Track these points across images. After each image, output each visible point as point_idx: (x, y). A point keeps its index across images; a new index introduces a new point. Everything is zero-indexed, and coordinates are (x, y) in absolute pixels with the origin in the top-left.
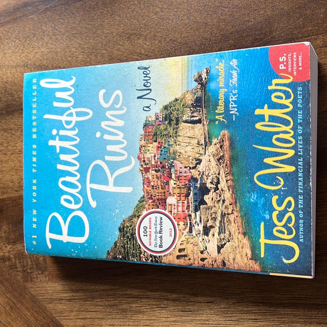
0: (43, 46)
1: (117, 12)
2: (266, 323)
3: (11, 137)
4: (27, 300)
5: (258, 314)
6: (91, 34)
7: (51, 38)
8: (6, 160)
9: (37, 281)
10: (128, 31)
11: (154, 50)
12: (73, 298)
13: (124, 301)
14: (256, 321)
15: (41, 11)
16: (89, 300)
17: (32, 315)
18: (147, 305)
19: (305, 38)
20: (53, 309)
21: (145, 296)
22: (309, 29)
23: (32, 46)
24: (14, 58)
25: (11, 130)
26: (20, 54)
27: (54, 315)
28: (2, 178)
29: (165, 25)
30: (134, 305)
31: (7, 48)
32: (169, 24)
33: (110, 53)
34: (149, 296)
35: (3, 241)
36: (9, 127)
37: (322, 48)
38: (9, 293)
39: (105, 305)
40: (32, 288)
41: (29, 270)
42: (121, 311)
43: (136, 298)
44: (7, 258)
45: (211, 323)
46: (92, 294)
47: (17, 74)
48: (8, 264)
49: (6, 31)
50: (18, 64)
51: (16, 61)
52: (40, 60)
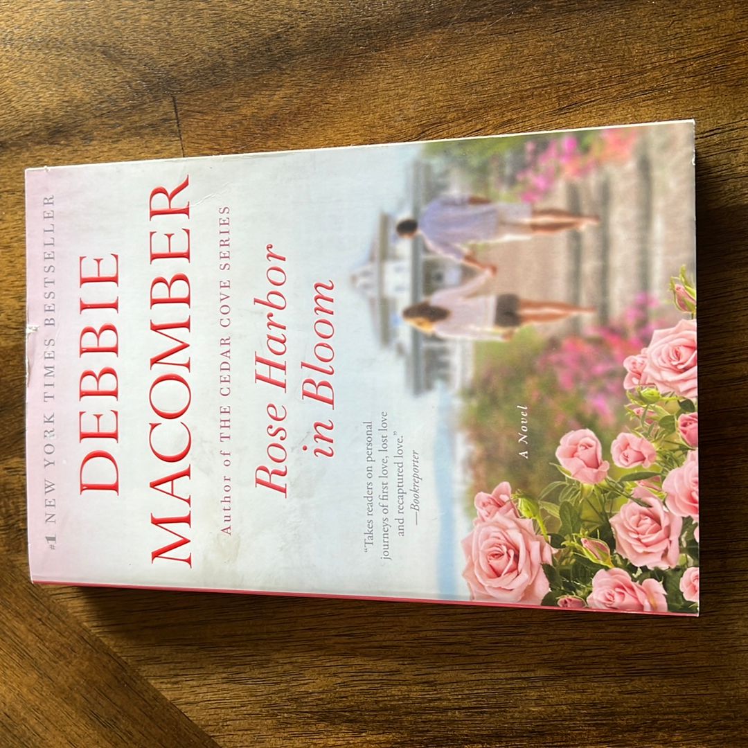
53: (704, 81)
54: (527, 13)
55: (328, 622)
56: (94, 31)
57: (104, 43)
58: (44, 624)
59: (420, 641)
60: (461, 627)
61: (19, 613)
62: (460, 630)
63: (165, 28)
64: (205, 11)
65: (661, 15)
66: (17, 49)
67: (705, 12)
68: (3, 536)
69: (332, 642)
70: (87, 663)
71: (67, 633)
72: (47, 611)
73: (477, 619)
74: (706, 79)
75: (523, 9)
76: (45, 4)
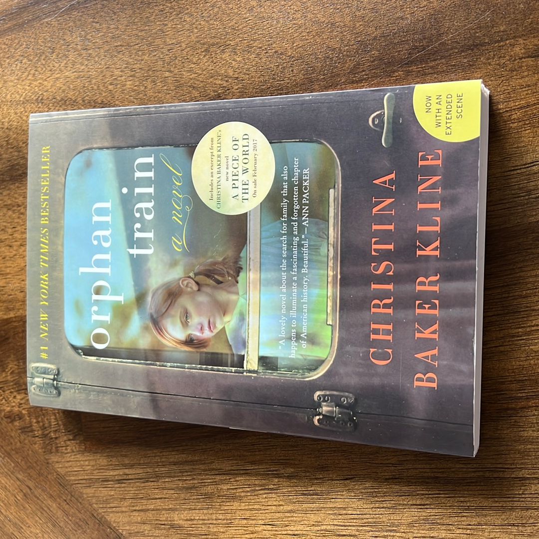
0: (67, 67)
1: (188, 9)
2: (440, 510)
3: (19, 218)
4: (50, 482)
5: (427, 496)
6: (145, 46)
7: (80, 55)
8: (12, 256)
9: (66, 452)
10: (206, 40)
11: (248, 70)
12: (125, 477)
13: (209, 481)
14: (423, 507)
15: (63, 11)
16: (152, 480)
17: (60, 507)
18: (245, 486)
19: (495, 43)
20: (93, 497)
21: (242, 472)
22: (502, 29)
23: (49, 68)
24: (20, 89)
25: (19, 206)
26: (29, 82)
27: (95, 505)
28: (5, 285)
29: (265, 28)
30: (225, 487)
31: (9, 73)
32: (272, 26)
33: (178, 76)
34: (249, 471)
35: (10, 388)
36: (16, 202)
37: (524, 60)
38: (21, 472)
39: (177, 488)
40: (57, 462)
41: (52, 434)
42: (203, 497)
43: (227, 474)
44: (17, 415)
45: (350, 512)
46: (157, 470)
47: (26, 114)
48: (18, 424)
49: (7, 45)
50: (27, 99)
51: (24, 94)
52: (63, 91)
53: (526, 126)
54: (394, 77)
55: (257, 515)
56: (96, 93)
57: (102, 102)
58: (68, 504)
59: (322, 532)
60: (351, 524)
61: (52, 495)
62: (350, 526)
63: (142, 91)
64: (169, 78)
65: (493, 76)
66: (46, 106)
67: (526, 73)
68: (41, 442)
69: (261, 528)
70: (96, 532)
71: (83, 511)
72: (70, 495)
73: (362, 519)
74: (528, 124)
75: (391, 74)
76: (64, 75)
